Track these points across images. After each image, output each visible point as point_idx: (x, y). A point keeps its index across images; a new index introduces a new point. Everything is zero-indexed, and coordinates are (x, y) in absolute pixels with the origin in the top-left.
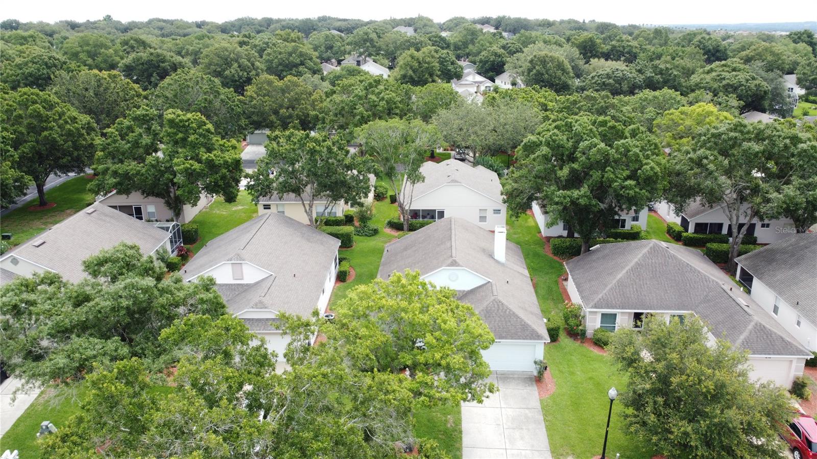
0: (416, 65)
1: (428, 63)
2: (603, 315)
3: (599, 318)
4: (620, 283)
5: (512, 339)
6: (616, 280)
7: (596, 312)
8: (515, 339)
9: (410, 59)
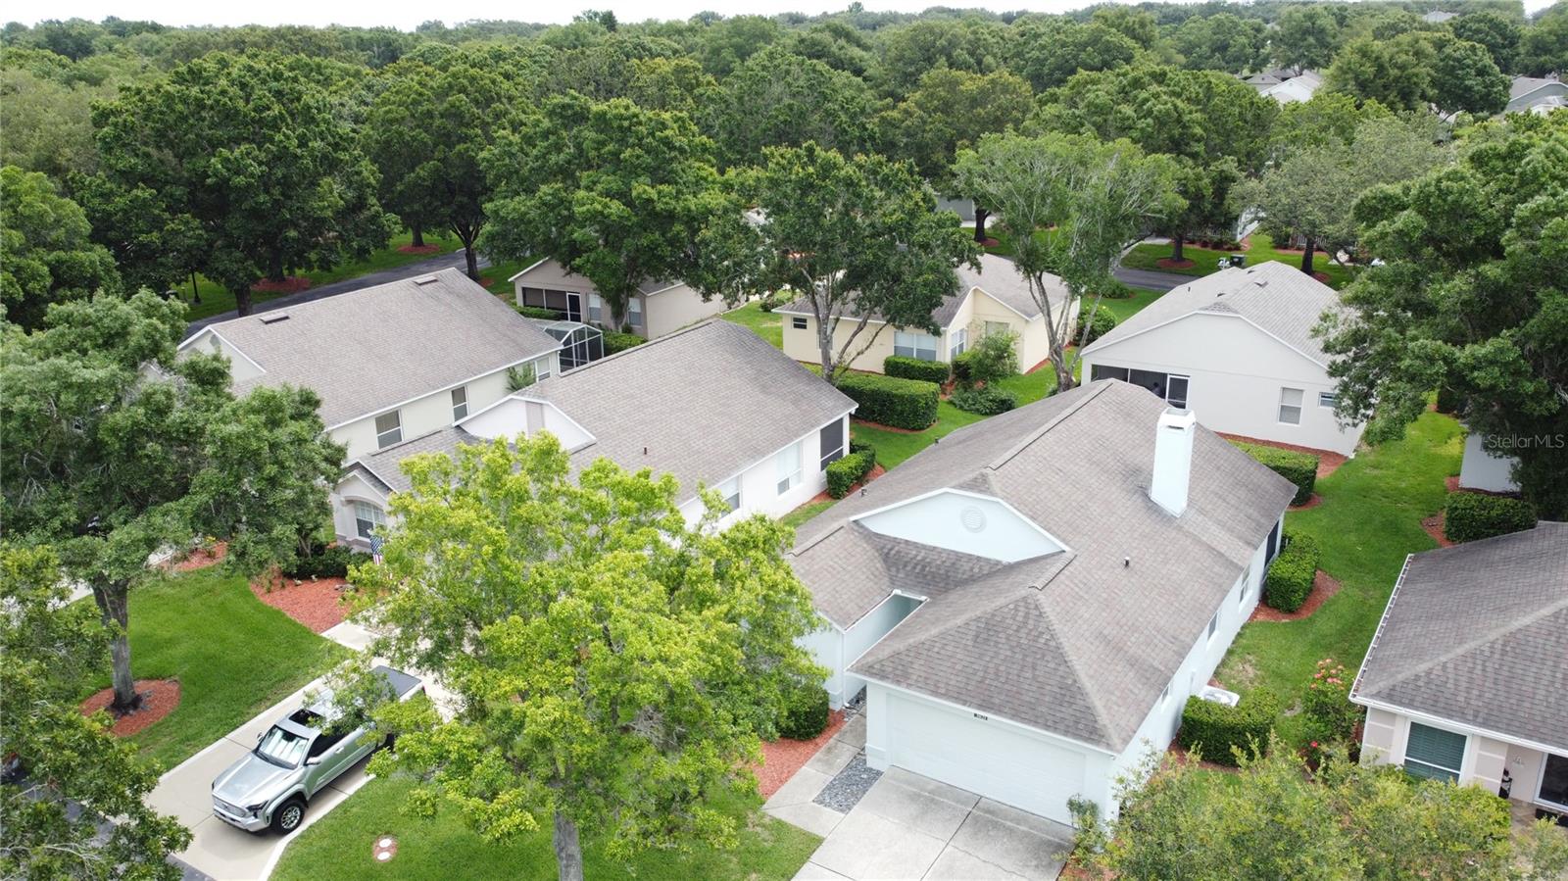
0: (1369, 70)
1: (1402, 67)
2: (1416, 728)
3: (1401, 736)
4: (1514, 645)
5: (1013, 717)
6: (1503, 631)
7: (1394, 715)
8: (1023, 720)
9: (1356, 57)
